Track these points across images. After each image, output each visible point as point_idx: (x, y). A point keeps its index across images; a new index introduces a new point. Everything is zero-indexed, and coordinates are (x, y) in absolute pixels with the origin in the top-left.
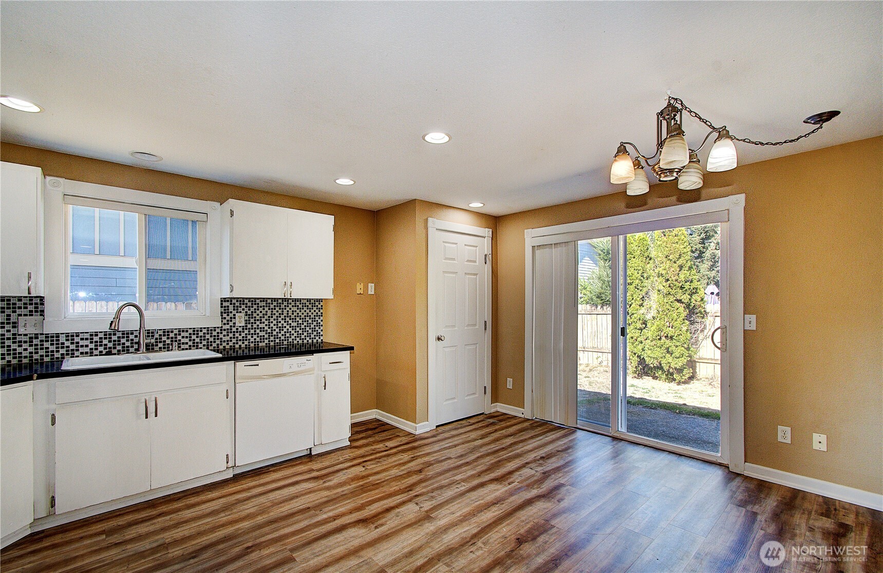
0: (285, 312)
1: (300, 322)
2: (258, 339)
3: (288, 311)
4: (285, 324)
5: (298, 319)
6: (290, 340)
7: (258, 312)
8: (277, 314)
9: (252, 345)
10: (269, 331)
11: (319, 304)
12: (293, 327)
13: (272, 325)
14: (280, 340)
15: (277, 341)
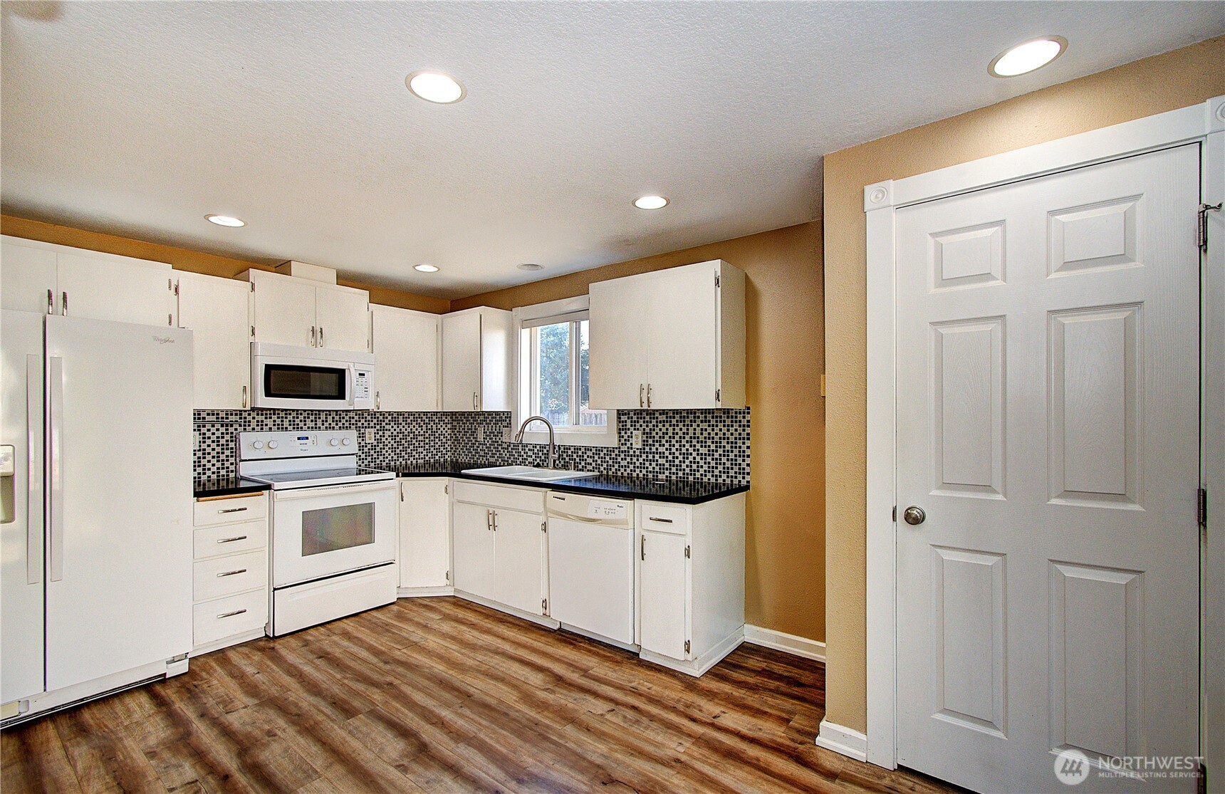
0: (691, 431)
1: (713, 447)
2: (657, 469)
3: (695, 429)
4: (691, 450)
5: (709, 442)
6: (698, 475)
7: (657, 430)
8: (680, 434)
9: (650, 476)
10: (670, 458)
11: (744, 417)
12: (702, 454)
13: (674, 450)
14: (684, 474)
15: (680, 474)
